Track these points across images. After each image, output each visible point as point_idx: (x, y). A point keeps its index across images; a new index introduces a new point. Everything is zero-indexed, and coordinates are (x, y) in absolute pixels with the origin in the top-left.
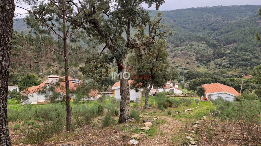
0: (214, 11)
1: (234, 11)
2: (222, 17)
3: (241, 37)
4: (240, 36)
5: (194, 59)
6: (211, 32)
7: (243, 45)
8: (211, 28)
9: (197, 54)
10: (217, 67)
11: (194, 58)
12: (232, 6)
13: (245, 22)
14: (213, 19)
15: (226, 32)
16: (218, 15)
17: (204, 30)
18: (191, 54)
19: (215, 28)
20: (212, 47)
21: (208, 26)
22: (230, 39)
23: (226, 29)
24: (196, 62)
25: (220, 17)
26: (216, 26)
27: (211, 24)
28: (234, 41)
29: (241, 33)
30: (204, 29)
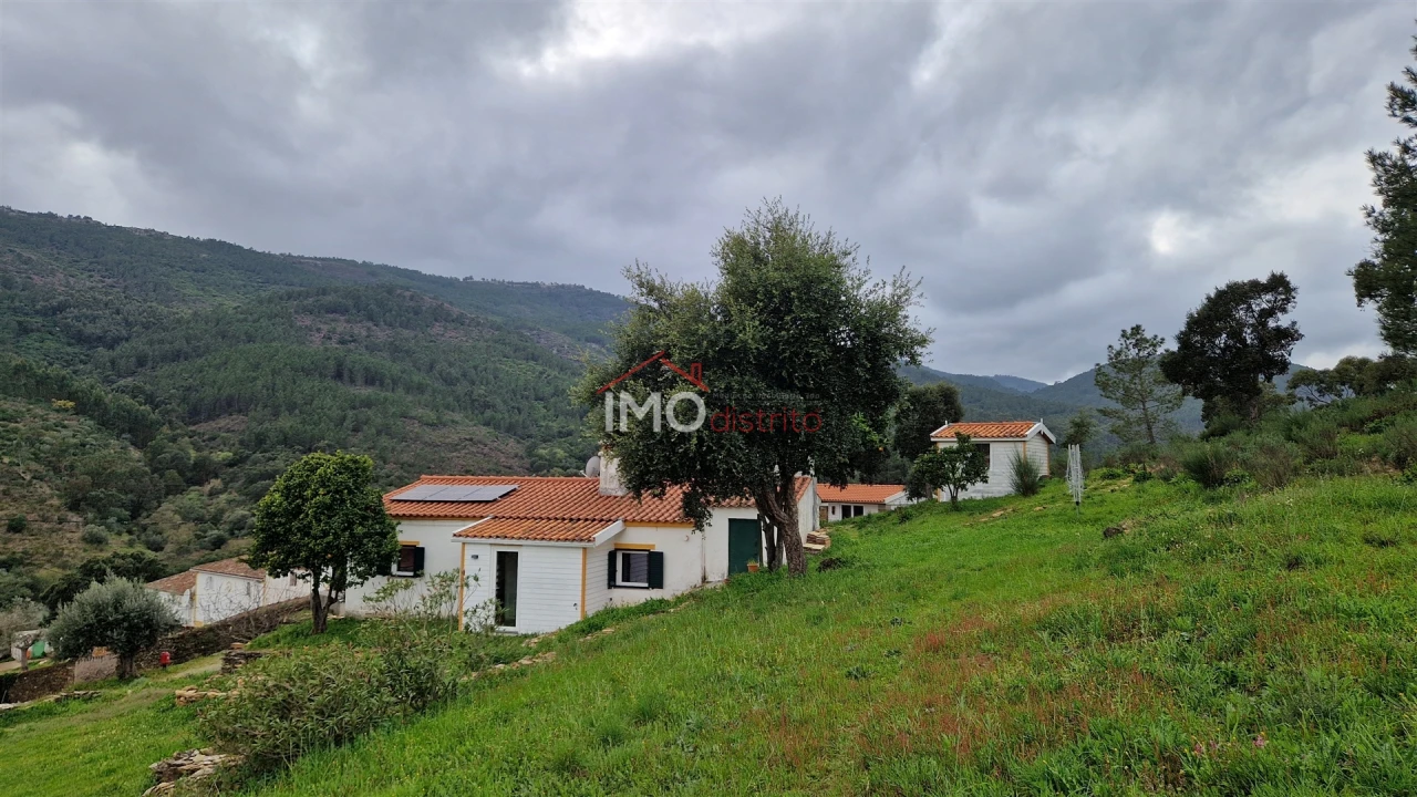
0: (51, 240)
1: (164, 261)
2: (109, 281)
3: (259, 383)
4: (255, 379)
5: (56, 502)
6: (69, 349)
7: (286, 422)
8: (67, 326)
9: (57, 470)
10: (205, 532)
11: (48, 491)
12: (146, 231)
13: (245, 320)
14: (58, 280)
15: (164, 358)
16: (84, 264)
17: (19, 335)
18: (20, 470)
19: (90, 329)
20: (123, 431)
21: (43, 313)
22: (209, 393)
23: (161, 342)
24: (74, 518)
25: (97, 277)
26: (94, 319)
27: (61, 308)
28: (229, 406)
29: (256, 367)
30: (24, 330)
